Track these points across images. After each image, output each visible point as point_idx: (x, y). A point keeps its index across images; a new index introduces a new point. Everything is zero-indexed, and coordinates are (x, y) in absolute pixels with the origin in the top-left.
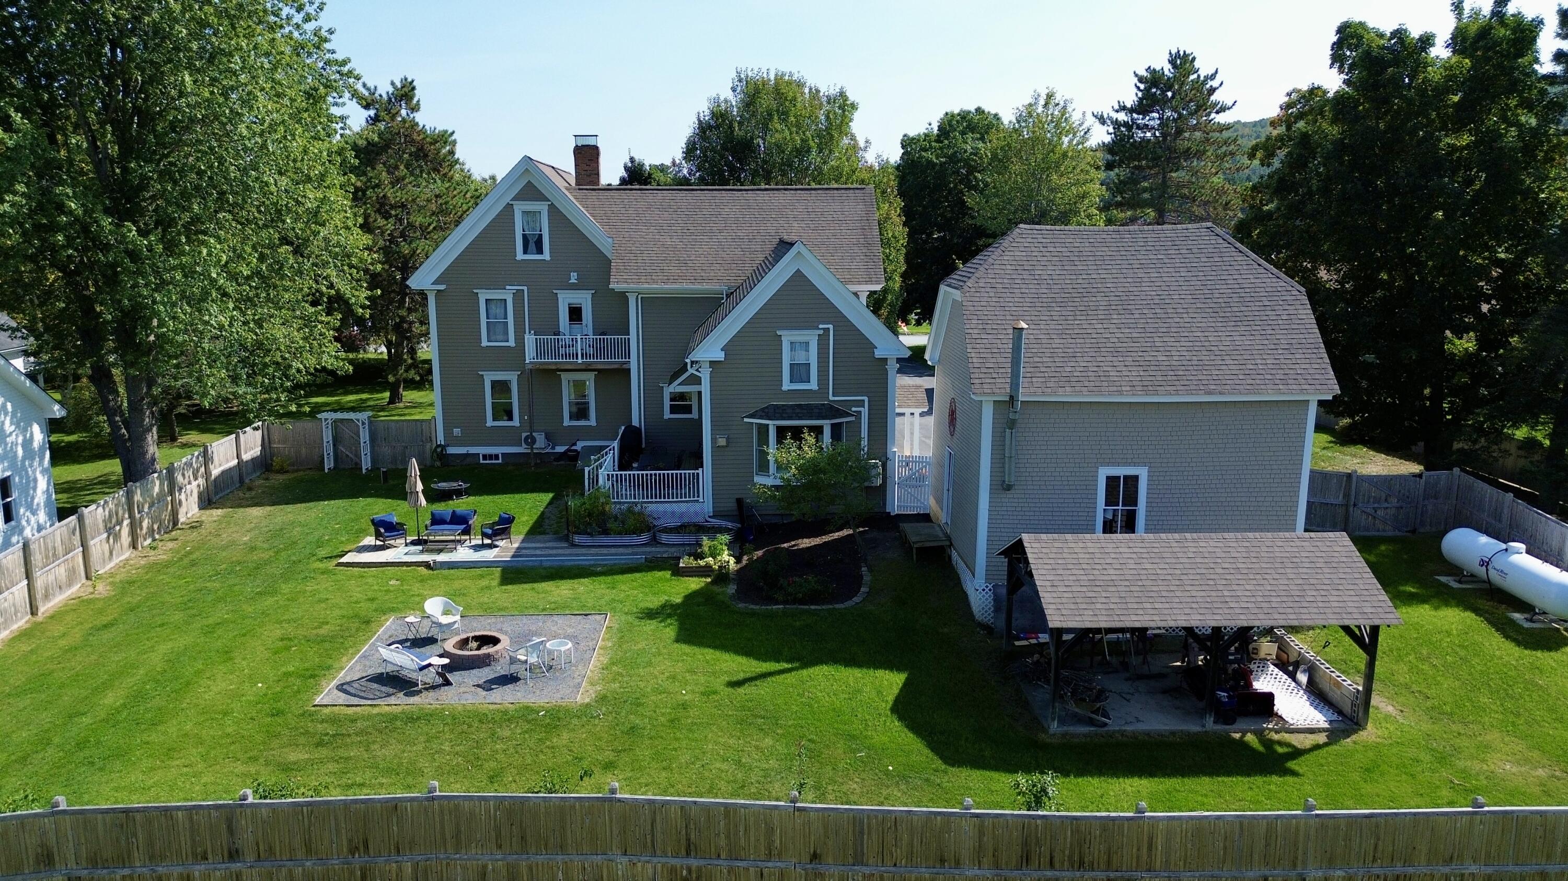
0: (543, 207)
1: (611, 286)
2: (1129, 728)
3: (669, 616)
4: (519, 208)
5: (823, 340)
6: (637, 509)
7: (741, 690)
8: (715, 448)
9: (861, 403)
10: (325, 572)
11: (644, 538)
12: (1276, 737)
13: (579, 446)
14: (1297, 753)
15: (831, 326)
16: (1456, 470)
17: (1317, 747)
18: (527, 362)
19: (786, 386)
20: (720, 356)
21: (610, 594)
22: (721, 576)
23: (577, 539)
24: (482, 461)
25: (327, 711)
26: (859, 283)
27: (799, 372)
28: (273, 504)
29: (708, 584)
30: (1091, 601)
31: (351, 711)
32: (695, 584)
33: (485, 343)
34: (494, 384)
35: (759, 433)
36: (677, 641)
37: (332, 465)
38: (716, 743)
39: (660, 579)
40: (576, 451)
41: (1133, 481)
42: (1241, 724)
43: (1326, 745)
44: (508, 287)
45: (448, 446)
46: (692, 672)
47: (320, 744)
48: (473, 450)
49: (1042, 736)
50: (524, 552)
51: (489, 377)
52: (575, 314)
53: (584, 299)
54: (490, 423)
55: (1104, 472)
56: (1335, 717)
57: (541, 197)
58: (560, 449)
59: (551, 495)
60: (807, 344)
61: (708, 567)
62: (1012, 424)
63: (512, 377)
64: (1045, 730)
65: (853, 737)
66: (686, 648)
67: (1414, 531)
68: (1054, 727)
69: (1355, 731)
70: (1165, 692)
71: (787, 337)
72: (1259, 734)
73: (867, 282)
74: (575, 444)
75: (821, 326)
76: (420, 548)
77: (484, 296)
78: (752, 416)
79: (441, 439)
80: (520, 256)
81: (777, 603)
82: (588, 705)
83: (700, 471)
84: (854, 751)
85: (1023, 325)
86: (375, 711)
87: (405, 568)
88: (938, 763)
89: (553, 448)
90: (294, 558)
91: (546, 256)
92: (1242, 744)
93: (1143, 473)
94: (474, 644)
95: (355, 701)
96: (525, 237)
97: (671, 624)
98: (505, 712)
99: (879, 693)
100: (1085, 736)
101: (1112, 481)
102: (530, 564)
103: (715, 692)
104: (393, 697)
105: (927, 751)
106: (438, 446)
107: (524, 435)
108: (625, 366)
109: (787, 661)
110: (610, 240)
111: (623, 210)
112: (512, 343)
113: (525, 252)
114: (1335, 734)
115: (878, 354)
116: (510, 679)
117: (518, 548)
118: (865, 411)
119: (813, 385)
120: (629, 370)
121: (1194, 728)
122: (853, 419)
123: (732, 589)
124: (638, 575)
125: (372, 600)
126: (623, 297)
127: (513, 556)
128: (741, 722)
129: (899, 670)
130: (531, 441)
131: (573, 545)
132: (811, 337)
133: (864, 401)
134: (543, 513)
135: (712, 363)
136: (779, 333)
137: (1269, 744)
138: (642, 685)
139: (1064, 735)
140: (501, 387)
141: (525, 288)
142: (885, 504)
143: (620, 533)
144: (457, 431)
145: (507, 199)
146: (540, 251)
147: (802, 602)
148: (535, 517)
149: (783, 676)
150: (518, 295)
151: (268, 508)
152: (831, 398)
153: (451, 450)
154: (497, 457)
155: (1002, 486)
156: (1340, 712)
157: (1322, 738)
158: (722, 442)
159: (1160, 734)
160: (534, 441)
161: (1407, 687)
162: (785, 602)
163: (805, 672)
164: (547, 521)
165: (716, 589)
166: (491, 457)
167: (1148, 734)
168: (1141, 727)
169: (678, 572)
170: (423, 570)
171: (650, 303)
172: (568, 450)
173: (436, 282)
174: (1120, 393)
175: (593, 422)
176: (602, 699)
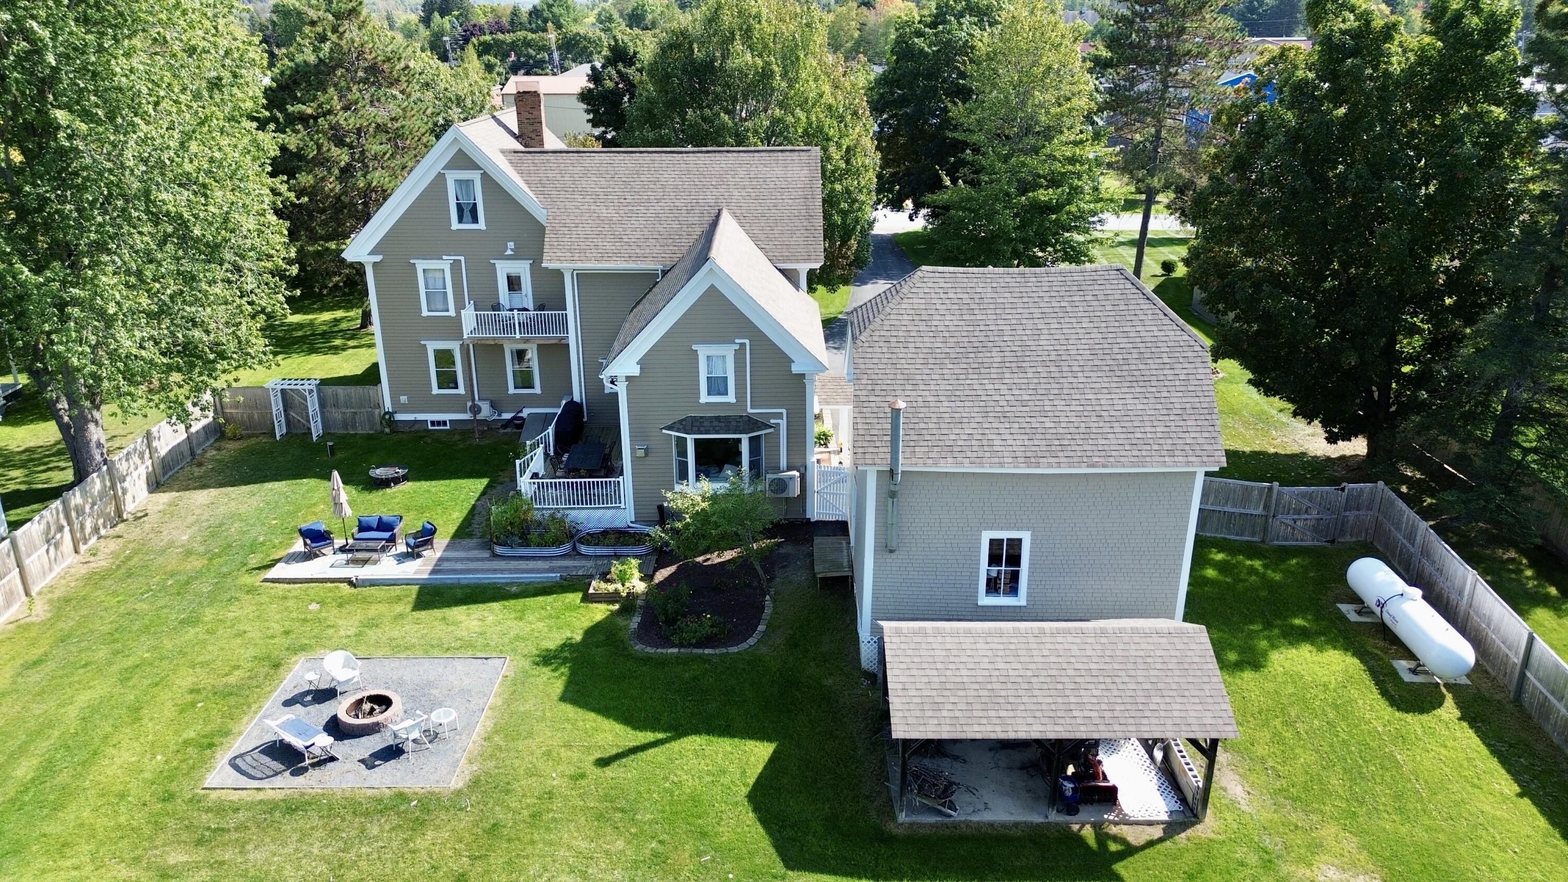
0: (475, 176)
1: (544, 265)
2: (975, 818)
3: (565, 661)
4: (452, 177)
5: (739, 356)
6: (559, 515)
7: (610, 772)
8: (634, 459)
9: (779, 416)
10: (251, 590)
11: (566, 548)
12: (1114, 830)
13: (525, 413)
14: (1130, 850)
15: (747, 341)
16: (1381, 484)
17: (1151, 844)
18: (466, 334)
19: (704, 398)
20: (635, 371)
21: (516, 627)
22: (628, 604)
23: (499, 550)
24: (430, 427)
25: (214, 795)
26: (797, 261)
27: (717, 385)
28: (221, 485)
29: (613, 614)
30: (937, 707)
31: (235, 796)
32: (600, 612)
33: (425, 313)
34: (438, 353)
35: (677, 445)
36: (563, 698)
37: (284, 431)
38: (569, 848)
39: (571, 608)
40: (522, 418)
41: (1015, 544)
42: (1082, 815)
43: (1161, 840)
44: (444, 258)
45: (396, 412)
46: (568, 746)
47: (200, 842)
48: (421, 417)
49: (891, 827)
50: (446, 565)
51: (432, 346)
52: (514, 283)
53: (522, 269)
54: (435, 390)
55: (987, 536)
56: (1176, 807)
57: (475, 166)
58: (507, 416)
59: (485, 481)
60: (724, 357)
61: (617, 592)
62: (893, 495)
63: (454, 346)
64: (894, 818)
65: (704, 835)
66: (570, 710)
67: (1332, 542)
68: (902, 817)
69: (1193, 824)
70: (1023, 768)
71: (703, 351)
72: (1098, 827)
73: (805, 260)
75: (737, 341)
76: (344, 557)
77: (421, 265)
78: (670, 428)
79: (388, 405)
80: (455, 225)
81: (673, 646)
82: (459, 793)
83: (620, 479)
84: (700, 854)
85: (901, 405)
86: (261, 796)
87: (329, 585)
88: (779, 868)
89: (499, 415)
90: (224, 570)
91: (482, 225)
92: (1079, 840)
93: (1026, 538)
94: (367, 706)
95: (244, 782)
96: (460, 207)
97: (562, 674)
98: (379, 801)
99: (744, 772)
100: (932, 826)
101: (995, 544)
102: (449, 581)
103: (583, 776)
104: (279, 777)
105: (772, 850)
106: (386, 413)
107: (469, 404)
108: (565, 341)
109: (665, 731)
110: (544, 211)
111: (559, 177)
112: (452, 313)
113: (460, 220)
114: (1173, 828)
115: (795, 369)
116: (393, 752)
117: (441, 560)
118: (783, 423)
119: (731, 398)
120: (567, 345)
121: (1037, 819)
122: (772, 430)
123: (635, 621)
124: (550, 599)
125: (287, 633)
126: (559, 274)
127: (433, 572)
128: (599, 817)
129: (770, 740)
130: (476, 410)
131: (495, 556)
132: (728, 352)
133: (782, 413)
134: (474, 507)
135: (628, 378)
136: (694, 347)
137: (1102, 837)
138: (517, 763)
139: (911, 825)
140: (444, 357)
141: (462, 258)
142: (804, 511)
143: (539, 545)
144: (403, 399)
145: (439, 168)
146: (475, 220)
147: (699, 645)
148: (465, 512)
149: (652, 751)
150: (455, 266)
151: (213, 492)
152: (750, 410)
153: (399, 417)
154: (445, 423)
155: (886, 548)
156: (1183, 800)
157: (1157, 832)
158: (641, 453)
159: (1004, 825)
160: (479, 408)
161: (1263, 760)
162: (681, 646)
163: (676, 745)
164: (477, 517)
165: (621, 621)
166: (439, 423)
167: (991, 825)
168: (987, 817)
169: (588, 599)
170: (345, 588)
171: (583, 278)
172: (514, 418)
173: (372, 253)
174: (1001, 465)
175: (537, 390)
176: (475, 783)
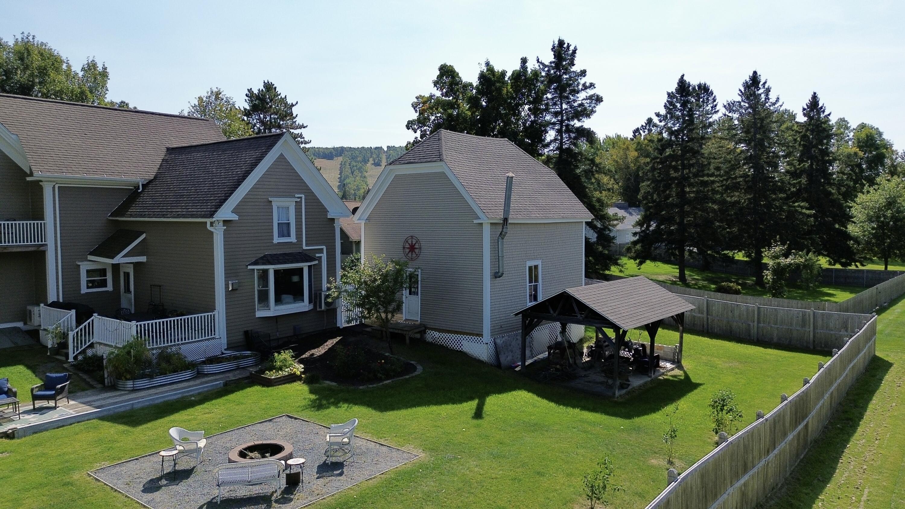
1: (34, 175)
5: (298, 204)
8: (228, 292)
9: (321, 251)
12: (670, 374)
15: (303, 196)
19: (277, 240)
20: (234, 216)
27: (282, 230)
30: (622, 316)
35: (260, 278)
41: (537, 269)
42: (656, 373)
50: (96, 403)
55: (528, 264)
60: (288, 207)
62: (502, 235)
64: (611, 397)
71: (276, 203)
72: (665, 375)
75: (297, 196)
78: (256, 263)
83: (213, 313)
93: (541, 263)
100: (626, 394)
101: (530, 268)
103: (480, 424)
108: (40, 249)
115: (329, 215)
116: (332, 466)
118: (324, 256)
119: (293, 239)
120: (45, 252)
122: (316, 262)
126: (37, 185)
127: (96, 407)
132: (291, 204)
133: (322, 249)
135: (226, 222)
136: (270, 199)
142: (336, 321)
152: (305, 247)
158: (233, 287)
165: (319, 385)
167: (641, 386)
168: (636, 384)
170: (5, 441)
171: (69, 192)
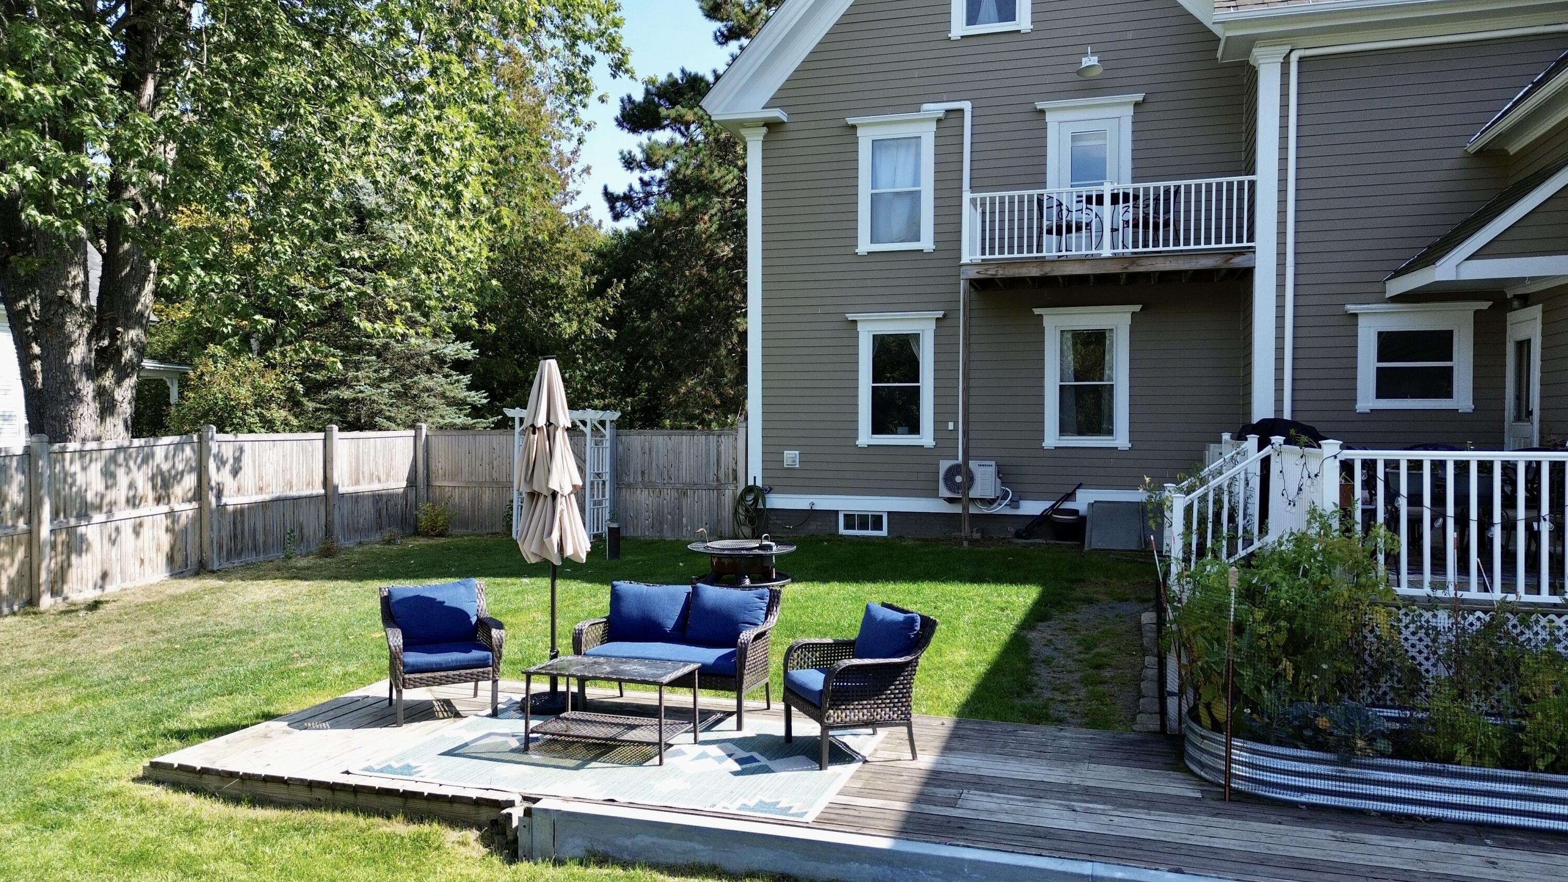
13: (1083, 500)
18: (965, 259)
24: (842, 531)
33: (864, 246)
34: (881, 344)
40: (1075, 512)
44: (926, 107)
45: (770, 490)
48: (824, 502)
51: (870, 327)
54: (865, 437)
58: (1033, 508)
63: (923, 325)
74: (1070, 496)
77: (869, 129)
79: (756, 473)
80: (959, 28)
89: (1014, 504)
91: (1023, 20)
106: (749, 489)
107: (944, 465)
108: (1239, 262)
112: (927, 243)
113: (972, 19)
117: (934, 778)
120: (1248, 273)
140: (896, 354)
141: (967, 106)
144: (791, 457)
146: (1007, 9)
150: (949, 124)
153: (777, 501)
154: (877, 522)
160: (970, 479)
166: (863, 521)
172: (1054, 510)
173: (763, 109)
175: (1121, 439)
